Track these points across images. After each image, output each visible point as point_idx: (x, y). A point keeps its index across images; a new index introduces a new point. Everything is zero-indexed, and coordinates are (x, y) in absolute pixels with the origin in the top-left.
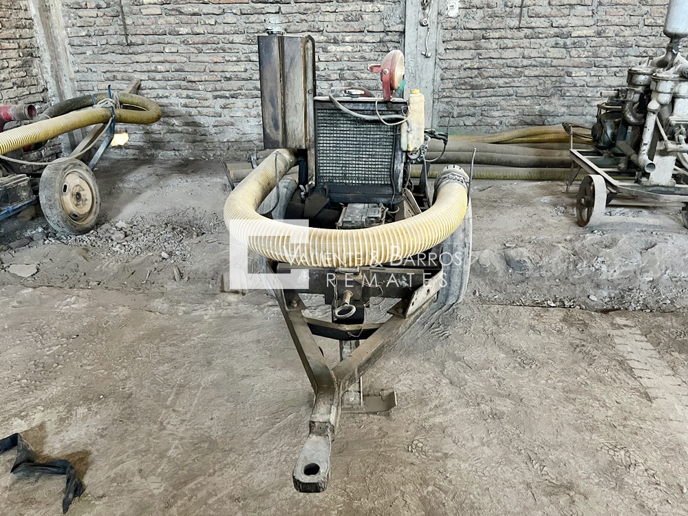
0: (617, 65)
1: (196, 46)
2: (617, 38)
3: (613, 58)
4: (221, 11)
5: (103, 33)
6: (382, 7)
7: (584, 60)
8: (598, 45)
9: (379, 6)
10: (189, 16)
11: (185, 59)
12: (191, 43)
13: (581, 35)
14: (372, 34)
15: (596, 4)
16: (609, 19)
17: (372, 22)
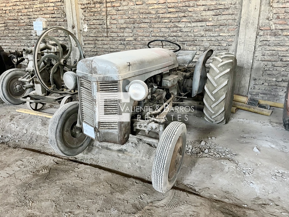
2: (142, 41)
8: (136, 44)
13: (129, 40)
14: (62, 37)
15: (133, 27)
16: (138, 34)
17: (61, 33)
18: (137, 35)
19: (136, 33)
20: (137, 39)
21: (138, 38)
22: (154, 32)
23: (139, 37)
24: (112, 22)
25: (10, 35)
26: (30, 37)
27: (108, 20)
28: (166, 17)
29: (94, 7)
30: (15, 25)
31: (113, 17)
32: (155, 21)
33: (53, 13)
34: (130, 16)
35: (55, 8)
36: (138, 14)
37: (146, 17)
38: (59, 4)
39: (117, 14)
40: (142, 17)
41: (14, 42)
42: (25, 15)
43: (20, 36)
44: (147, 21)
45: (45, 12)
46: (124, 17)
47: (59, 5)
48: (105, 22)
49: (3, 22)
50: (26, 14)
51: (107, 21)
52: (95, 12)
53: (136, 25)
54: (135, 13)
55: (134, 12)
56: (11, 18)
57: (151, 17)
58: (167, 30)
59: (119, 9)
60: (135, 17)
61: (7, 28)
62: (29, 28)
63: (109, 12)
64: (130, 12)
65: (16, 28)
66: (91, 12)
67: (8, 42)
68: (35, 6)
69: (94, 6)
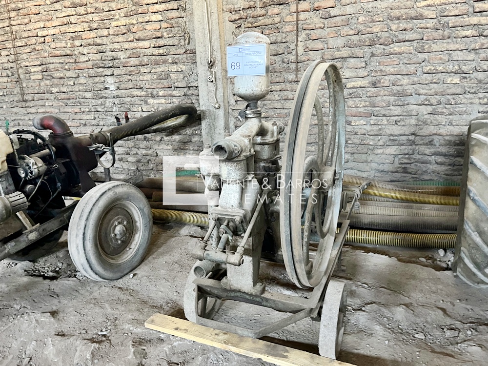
0: (397, 114)
1: (63, 101)
2: (394, 88)
3: (392, 107)
4: (77, 75)
5: (11, 93)
6: (184, 68)
7: (362, 110)
8: (375, 95)
9: (181, 66)
10: (58, 80)
12: (60, 99)
13: (356, 86)
14: (178, 89)
15: (368, 55)
16: (383, 69)
17: (177, 80)
18: (378, 74)
19: (377, 68)
20: (379, 82)
21: (382, 81)
22: (431, 61)
23: (386, 77)
24: (310, 48)
25: (55, 90)
26: (103, 93)
27: (299, 43)
28: (466, 24)
29: (263, 16)
30: (66, 67)
31: (314, 34)
32: (435, 34)
33: (160, 36)
34: (361, 27)
35: (164, 25)
36: (384, 22)
37: (410, 26)
38: (175, 14)
39: (326, 26)
40: (399, 27)
41: (64, 105)
42: (89, 45)
43: (79, 91)
44: (409, 36)
45: (139, 34)
46: (346, 30)
47: (174, 17)
48: (293, 46)
49: (39, 63)
50: (92, 43)
51: (296, 46)
52: (267, 27)
53: (378, 49)
54: (377, 19)
55: (374, 18)
56: (58, 53)
57: (422, 25)
58: (472, 56)
59: (332, 15)
60: (375, 30)
61: (48, 76)
62: (100, 74)
63: (304, 22)
64: (361, 19)
65: (69, 74)
66: (256, 27)
67: (51, 104)
68: (114, 24)
69: (263, 11)
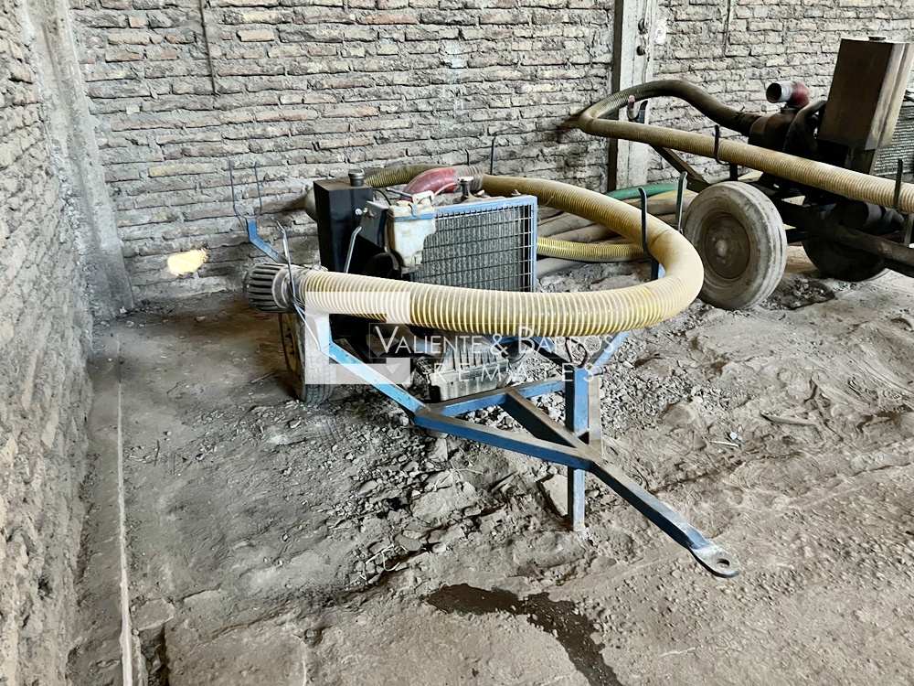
1: (335, 91)
4: (375, 35)
6: (587, 32)
9: (583, 29)
10: (324, 44)
11: (315, 114)
12: (326, 86)
18: (792, 52)
21: (794, 59)
23: (797, 55)
27: (731, 6)
51: (729, 11)
53: (793, 23)
